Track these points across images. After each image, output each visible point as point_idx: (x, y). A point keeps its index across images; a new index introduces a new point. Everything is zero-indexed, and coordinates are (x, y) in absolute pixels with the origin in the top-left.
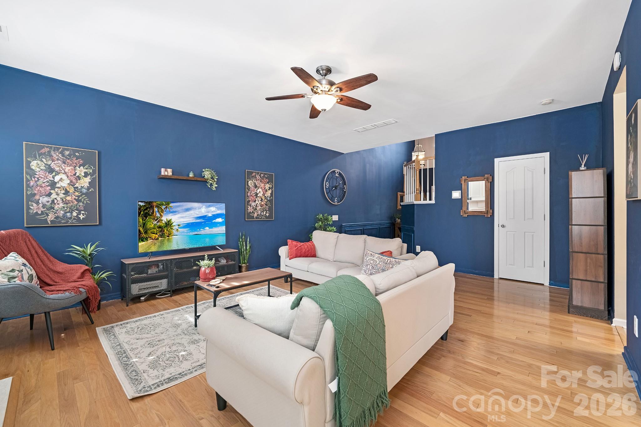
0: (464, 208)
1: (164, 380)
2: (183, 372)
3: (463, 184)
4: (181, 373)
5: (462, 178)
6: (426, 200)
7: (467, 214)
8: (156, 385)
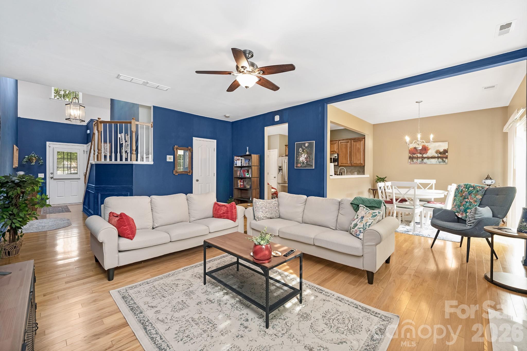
0: (176, 168)
1: (369, 313)
2: (354, 307)
3: (175, 151)
4: (356, 307)
5: (174, 146)
6: (143, 161)
7: (178, 173)
8: (376, 315)
